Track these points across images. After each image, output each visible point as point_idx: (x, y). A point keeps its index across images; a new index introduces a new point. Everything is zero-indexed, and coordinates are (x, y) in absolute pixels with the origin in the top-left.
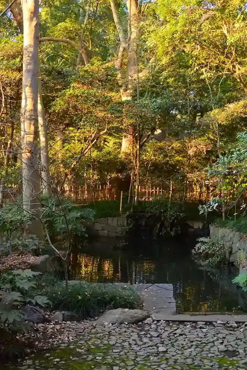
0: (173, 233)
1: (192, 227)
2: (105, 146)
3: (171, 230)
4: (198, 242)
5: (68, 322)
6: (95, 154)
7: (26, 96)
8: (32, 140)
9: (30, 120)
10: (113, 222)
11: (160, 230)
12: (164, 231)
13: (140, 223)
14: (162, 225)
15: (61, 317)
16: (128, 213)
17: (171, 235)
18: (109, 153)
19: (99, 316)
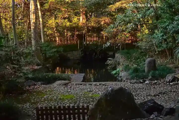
0: (100, 57)
1: (109, 54)
2: (73, 20)
3: (100, 56)
4: (108, 60)
5: (43, 85)
6: (68, 24)
7: (31, 4)
8: (34, 21)
9: (34, 13)
10: (75, 53)
11: (95, 56)
12: (96, 57)
13: (86, 53)
14: (96, 54)
15: (40, 84)
16: (81, 49)
17: (100, 58)
18: (75, 23)
19: (53, 83)
